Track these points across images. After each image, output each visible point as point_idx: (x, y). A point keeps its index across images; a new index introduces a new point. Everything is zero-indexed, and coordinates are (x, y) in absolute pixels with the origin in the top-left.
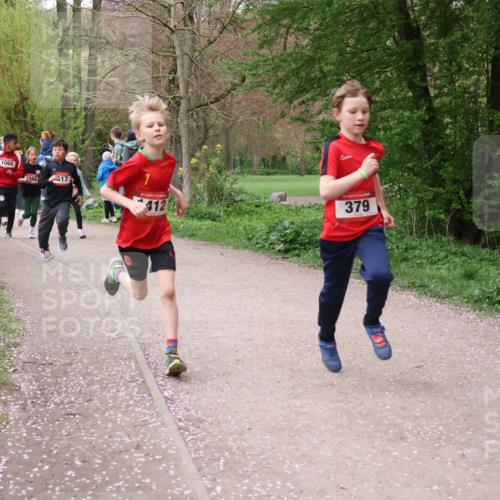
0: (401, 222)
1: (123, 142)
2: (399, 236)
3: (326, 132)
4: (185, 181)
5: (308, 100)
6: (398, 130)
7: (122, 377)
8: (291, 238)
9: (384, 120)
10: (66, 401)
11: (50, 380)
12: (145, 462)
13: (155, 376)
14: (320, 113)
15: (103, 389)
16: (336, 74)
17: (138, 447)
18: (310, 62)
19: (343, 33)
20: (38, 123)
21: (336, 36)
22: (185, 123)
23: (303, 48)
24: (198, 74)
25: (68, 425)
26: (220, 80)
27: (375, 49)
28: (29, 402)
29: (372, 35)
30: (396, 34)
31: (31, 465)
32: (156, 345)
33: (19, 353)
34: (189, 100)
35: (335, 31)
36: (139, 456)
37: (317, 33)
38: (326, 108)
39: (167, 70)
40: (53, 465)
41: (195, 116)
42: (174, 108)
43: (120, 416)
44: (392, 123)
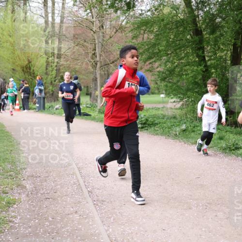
0: (192, 115)
2: (191, 121)
3: (160, 76)
4: (99, 97)
5: (153, 62)
6: (192, 75)
7: (70, 182)
8: (144, 122)
9: (185, 70)
10: (46, 192)
11: (39, 184)
12: (79, 219)
13: (84, 182)
14: (157, 68)
15: (62, 187)
16: (165, 51)
17: (76, 212)
18: (154, 45)
19: (168, 33)
20: (36, 73)
21: (165, 34)
22: (99, 72)
23: (151, 39)
24: (105, 51)
25: (46, 203)
26: (115, 54)
27: (182, 40)
28: (30, 193)
29: (181, 34)
30: (192, 33)
31: (30, 220)
32: (85, 169)
33: (26, 172)
34: (101, 62)
35: (165, 32)
36: (77, 216)
37: (157, 33)
38: (160, 65)
39: (92, 50)
40: (40, 220)
41: (103, 69)
42: (95, 66)
43: (69, 199)
44: (189, 72)
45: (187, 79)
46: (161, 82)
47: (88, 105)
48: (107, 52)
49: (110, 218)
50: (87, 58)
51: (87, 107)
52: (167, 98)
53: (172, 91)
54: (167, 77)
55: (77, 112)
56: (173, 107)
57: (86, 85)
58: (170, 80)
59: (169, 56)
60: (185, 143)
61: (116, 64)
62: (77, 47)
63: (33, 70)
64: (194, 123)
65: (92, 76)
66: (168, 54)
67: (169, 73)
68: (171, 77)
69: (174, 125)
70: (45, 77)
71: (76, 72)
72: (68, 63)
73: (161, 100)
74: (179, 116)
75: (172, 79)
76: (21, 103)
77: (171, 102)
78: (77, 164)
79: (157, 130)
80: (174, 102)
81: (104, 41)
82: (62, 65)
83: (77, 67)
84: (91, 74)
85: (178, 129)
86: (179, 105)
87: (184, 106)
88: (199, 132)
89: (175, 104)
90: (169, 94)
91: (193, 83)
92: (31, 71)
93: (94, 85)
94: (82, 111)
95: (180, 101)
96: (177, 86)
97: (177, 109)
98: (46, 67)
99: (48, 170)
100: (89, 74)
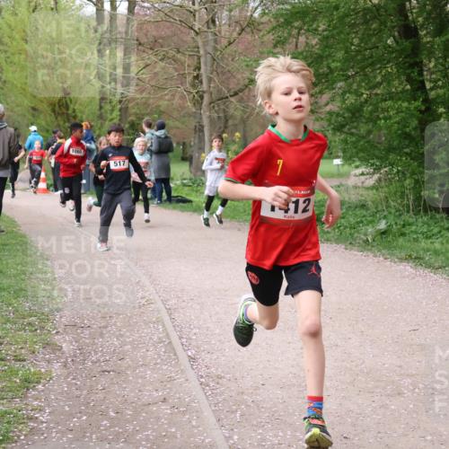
0: (399, 201)
1: (153, 131)
2: (398, 213)
3: (333, 121)
5: (316, 93)
6: (397, 119)
7: (151, 338)
9: (384, 110)
10: (102, 359)
11: (87, 341)
12: (171, 414)
13: (181, 338)
14: (327, 105)
15: (134, 349)
16: (342, 70)
17: (164, 400)
18: (320, 59)
19: (348, 34)
20: (79, 115)
21: (342, 36)
22: (208, 114)
23: (313, 47)
24: (219, 70)
25: (104, 381)
26: (239, 76)
27: (377, 47)
28: (70, 360)
29: (375, 35)
30: (396, 34)
31: (71, 415)
32: (181, 311)
33: (61, 317)
34: (211, 93)
35: (341, 32)
36: (165, 409)
37: (325, 33)
38: (332, 100)
39: (192, 68)
40: (90, 415)
41: (216, 108)
42: (198, 101)
43: (149, 372)
44: (391, 113)
45: (389, 128)
46: (334, 134)
47: (185, 181)
48: (223, 73)
49: (234, 412)
50: (182, 84)
51: (184, 185)
52: (346, 168)
53: (357, 153)
54: (347, 124)
55: (164, 194)
56: (360, 184)
57: (182, 141)
58: (353, 130)
59: (351, 80)
60: (386, 259)
61: (242, 98)
62: (162, 64)
63: (74, 111)
64: (403, 217)
65: (193, 123)
66: (349, 77)
67: (350, 115)
68: (355, 124)
69: (362, 222)
70: (96, 124)
71: (161, 113)
72: (144, 95)
73: (334, 170)
74: (373, 202)
75: (355, 128)
76: (51, 176)
77: (355, 175)
78: (164, 302)
79: (328, 232)
80: (363, 174)
81: (217, 50)
82: (133, 99)
83: (163, 104)
84: (192, 118)
85: (370, 230)
86: (371, 181)
87: (383, 184)
88: (415, 236)
89: (363, 178)
90: (350, 158)
91: (399, 135)
92: (70, 112)
93: (196, 141)
94: (174, 194)
95: (374, 173)
96: (368, 142)
97: (368, 189)
98: (100, 103)
99: (107, 313)
100: (186, 119)
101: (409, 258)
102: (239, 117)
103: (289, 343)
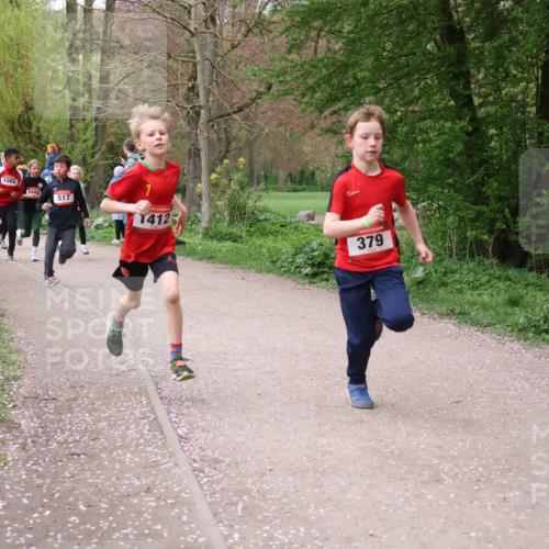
0: (440, 243)
1: (137, 156)
2: (438, 258)
4: (204, 198)
5: (340, 110)
6: (438, 143)
7: (132, 413)
8: (319, 260)
9: (422, 131)
10: (70, 439)
11: (52, 417)
12: (156, 507)
13: (168, 413)
15: (111, 426)
16: (370, 81)
18: (344, 67)
20: (45, 135)
21: (371, 39)
22: (205, 134)
25: (72, 466)
26: (244, 88)
27: (415, 54)
28: (29, 441)
29: (411, 39)
30: (438, 38)
33: (19, 387)
34: (210, 109)
35: (371, 34)
36: (149, 501)
37: (351, 36)
39: (186, 77)
40: (55, 510)
41: (216, 128)
42: (193, 118)
43: (129, 455)
44: (431, 135)
48: (225, 84)
50: (173, 97)
59: (382, 94)
60: (423, 314)
63: (38, 130)
64: (444, 264)
65: (187, 146)
66: (380, 90)
70: (66, 146)
75: (388, 153)
81: (217, 55)
84: (185, 140)
88: (459, 286)
91: (441, 163)
92: (33, 130)
93: (191, 168)
98: (71, 120)
99: (76, 382)
100: (178, 141)
101: (451, 313)
102: (244, 139)
103: (304, 418)
